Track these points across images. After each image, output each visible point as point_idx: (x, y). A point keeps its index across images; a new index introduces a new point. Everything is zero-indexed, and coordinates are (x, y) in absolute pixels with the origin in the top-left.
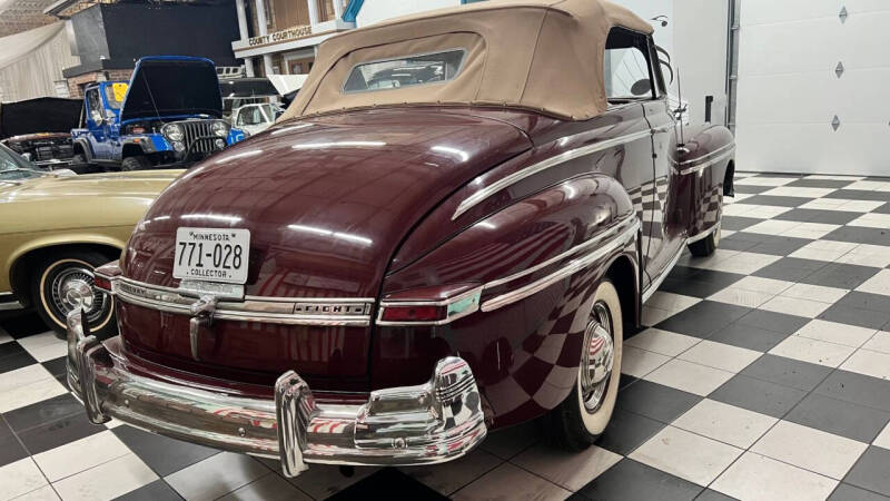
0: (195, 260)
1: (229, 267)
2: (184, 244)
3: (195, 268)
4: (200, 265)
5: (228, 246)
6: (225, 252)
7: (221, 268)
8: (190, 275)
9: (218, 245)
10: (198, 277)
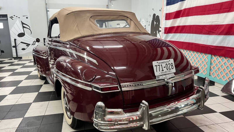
0: (161, 69)
1: (171, 69)
2: (156, 66)
3: (162, 71)
4: (163, 70)
5: (169, 64)
6: (169, 66)
7: (169, 70)
8: (161, 74)
9: (166, 64)
10: (163, 74)
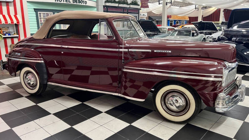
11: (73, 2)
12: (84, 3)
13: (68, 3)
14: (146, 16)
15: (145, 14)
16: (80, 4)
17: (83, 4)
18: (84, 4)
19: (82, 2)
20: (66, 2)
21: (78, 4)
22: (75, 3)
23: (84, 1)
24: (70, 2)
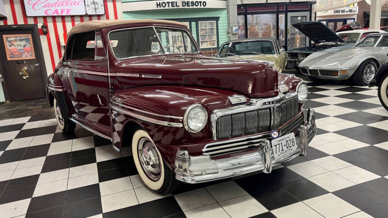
11: (183, 6)
12: (201, 5)
13: (175, 8)
14: (357, 12)
15: (354, 10)
16: (195, 7)
17: (199, 7)
18: (202, 7)
19: (197, 4)
20: (172, 6)
21: (191, 7)
22: (186, 7)
23: (201, 2)
24: (178, 6)
